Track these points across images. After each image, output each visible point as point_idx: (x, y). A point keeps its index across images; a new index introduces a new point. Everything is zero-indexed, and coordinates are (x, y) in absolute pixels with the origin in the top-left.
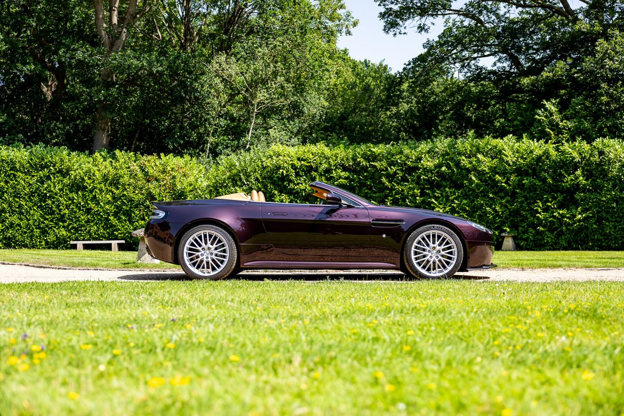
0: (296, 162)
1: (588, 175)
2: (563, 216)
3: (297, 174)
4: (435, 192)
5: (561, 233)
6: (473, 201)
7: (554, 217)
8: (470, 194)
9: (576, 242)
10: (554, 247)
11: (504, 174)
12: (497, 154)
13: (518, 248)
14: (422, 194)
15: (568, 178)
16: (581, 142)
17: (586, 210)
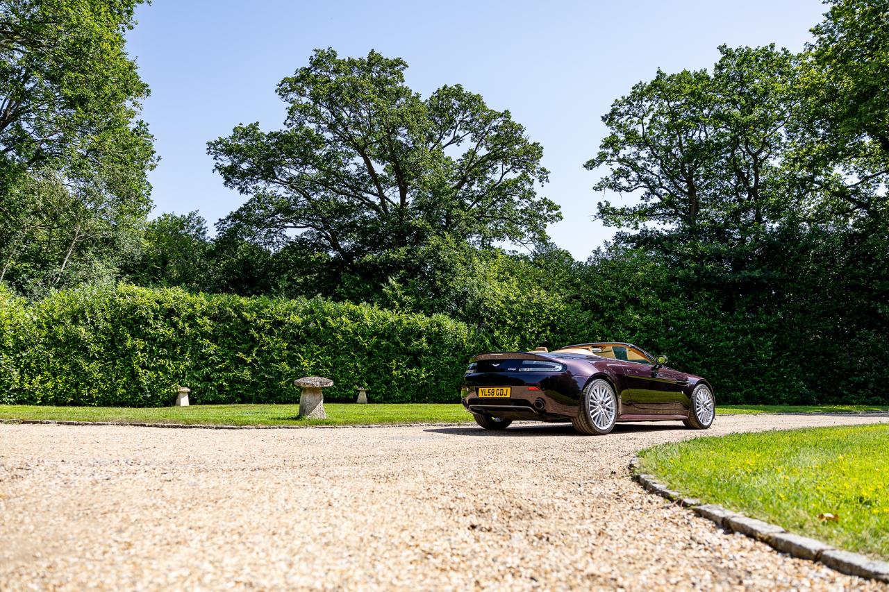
0: (154, 304)
1: (430, 342)
2: (410, 374)
3: (156, 318)
4: (300, 347)
5: (407, 389)
6: (335, 358)
7: (405, 375)
8: (335, 351)
9: (417, 396)
10: (402, 400)
11: (363, 335)
12: (354, 317)
13: (370, 401)
14: (289, 348)
15: (415, 343)
16: (421, 315)
17: (428, 371)
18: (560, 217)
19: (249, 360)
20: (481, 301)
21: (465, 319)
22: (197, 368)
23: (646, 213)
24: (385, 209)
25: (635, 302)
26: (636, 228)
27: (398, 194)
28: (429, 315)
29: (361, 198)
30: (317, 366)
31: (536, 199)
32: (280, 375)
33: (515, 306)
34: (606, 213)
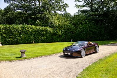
1: (45, 32)
2: (42, 38)
5: (41, 41)
8: (28, 35)
9: (43, 42)
10: (40, 43)
11: (33, 31)
12: (31, 28)
13: (35, 43)
14: (19, 34)
15: (42, 32)
16: (43, 27)
17: (45, 37)
18: (68, 7)
19: (12, 37)
20: (54, 24)
21: (52, 28)
22: (2, 39)
23: (84, 6)
24: (36, 6)
25: (81, 23)
26: (82, 9)
27: (38, 2)
28: (45, 27)
29: (31, 4)
30: (25, 37)
31: (64, 3)
32: (18, 39)
33: (60, 25)
34: (77, 6)
